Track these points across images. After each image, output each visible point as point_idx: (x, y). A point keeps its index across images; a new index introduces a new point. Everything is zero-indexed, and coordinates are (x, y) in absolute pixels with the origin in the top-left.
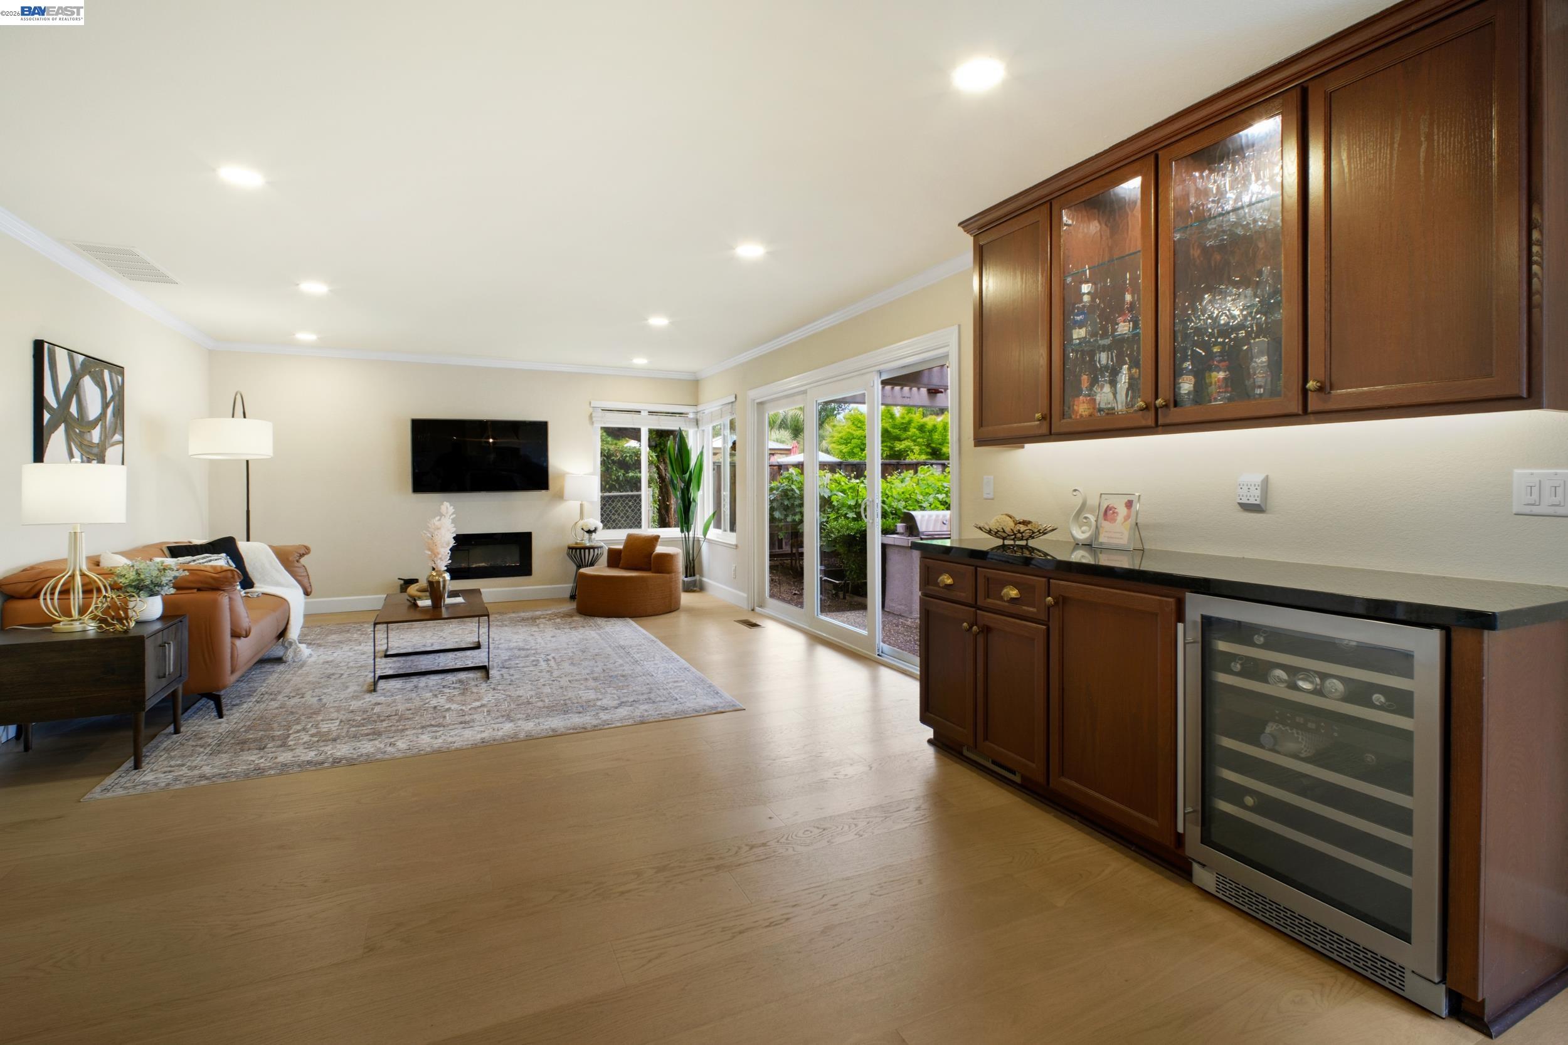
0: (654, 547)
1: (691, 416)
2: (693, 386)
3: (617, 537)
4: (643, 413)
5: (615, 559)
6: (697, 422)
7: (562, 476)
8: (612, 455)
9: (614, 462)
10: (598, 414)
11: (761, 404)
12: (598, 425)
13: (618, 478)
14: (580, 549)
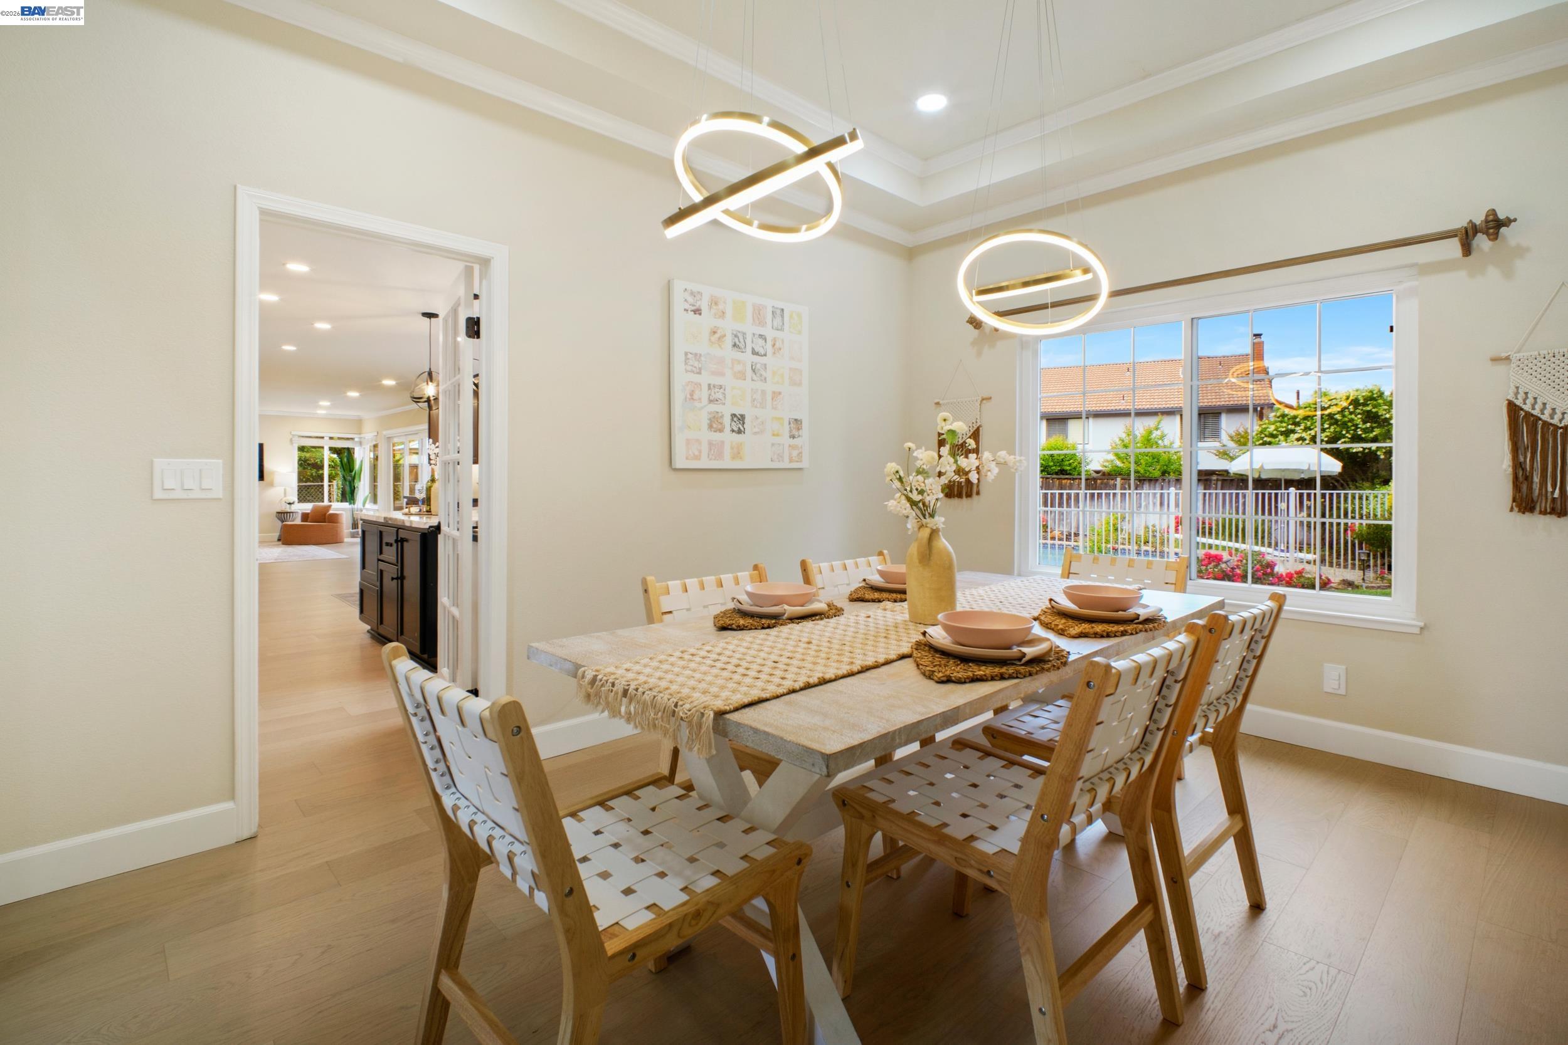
0: (328, 511)
1: (356, 440)
2: (359, 423)
3: (307, 507)
4: (325, 438)
5: (305, 517)
6: (361, 443)
7: (273, 473)
8: (308, 460)
9: (309, 464)
10: (296, 439)
11: (389, 438)
12: (296, 446)
13: (312, 474)
14: (284, 513)
